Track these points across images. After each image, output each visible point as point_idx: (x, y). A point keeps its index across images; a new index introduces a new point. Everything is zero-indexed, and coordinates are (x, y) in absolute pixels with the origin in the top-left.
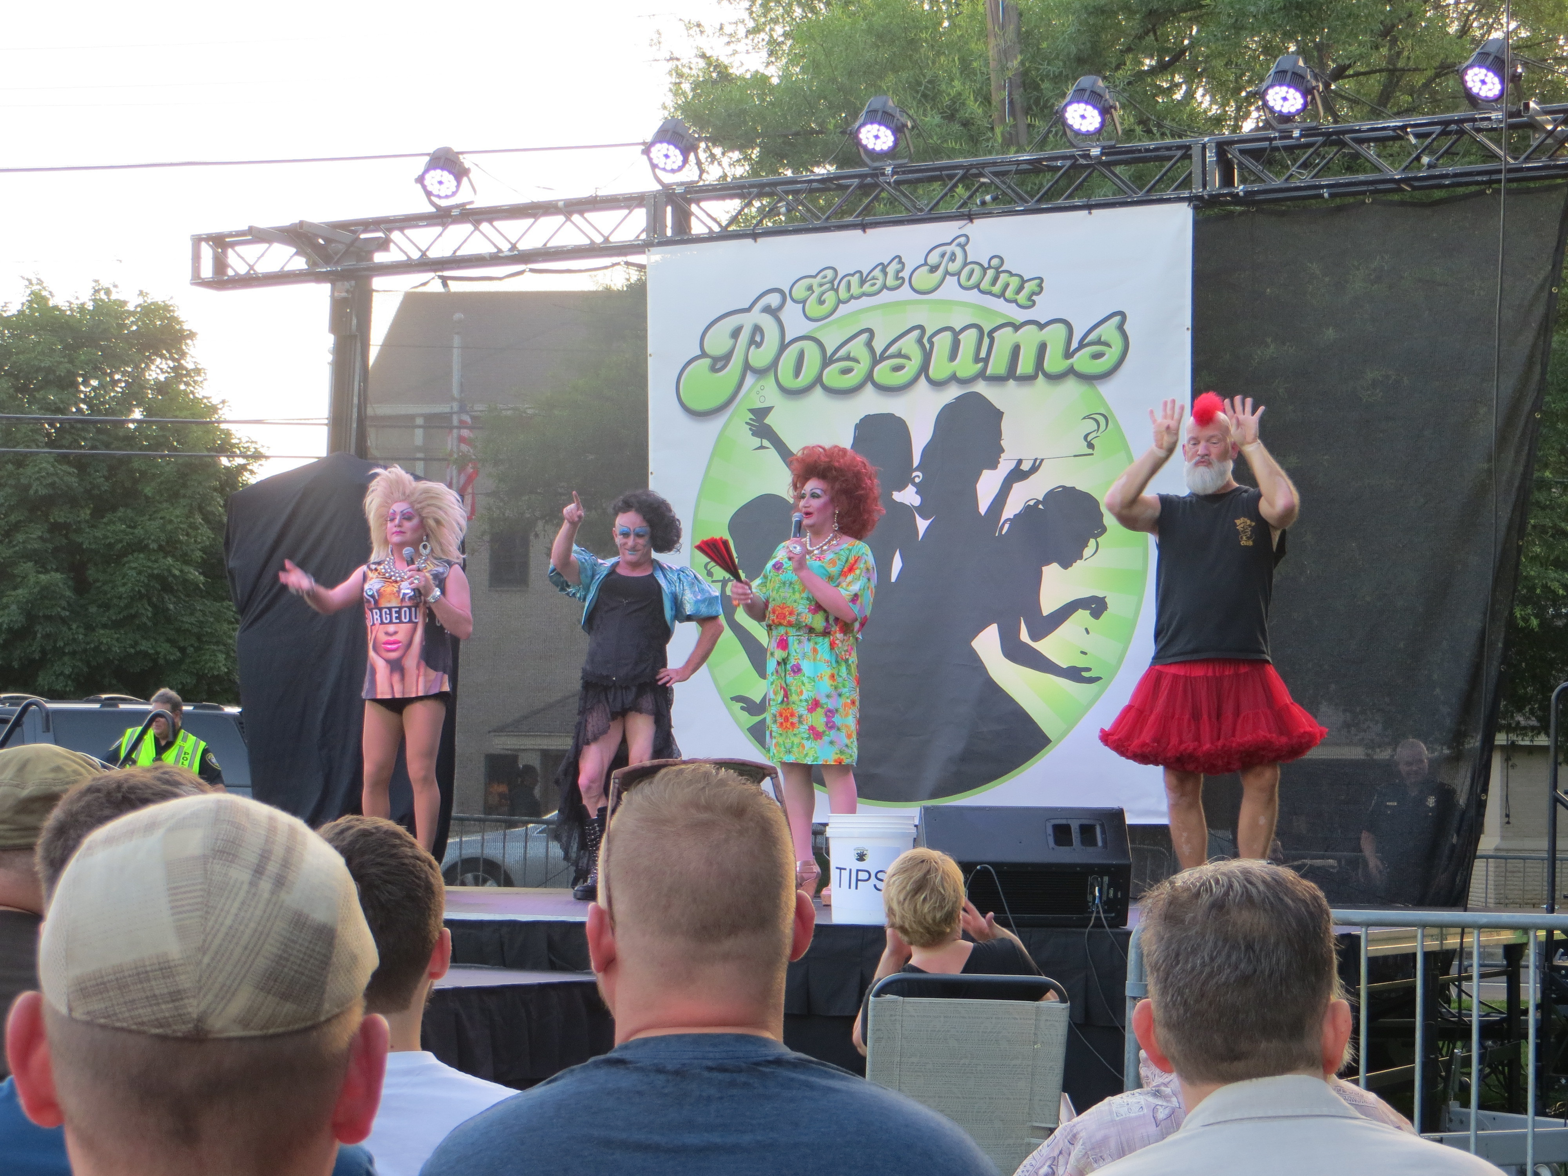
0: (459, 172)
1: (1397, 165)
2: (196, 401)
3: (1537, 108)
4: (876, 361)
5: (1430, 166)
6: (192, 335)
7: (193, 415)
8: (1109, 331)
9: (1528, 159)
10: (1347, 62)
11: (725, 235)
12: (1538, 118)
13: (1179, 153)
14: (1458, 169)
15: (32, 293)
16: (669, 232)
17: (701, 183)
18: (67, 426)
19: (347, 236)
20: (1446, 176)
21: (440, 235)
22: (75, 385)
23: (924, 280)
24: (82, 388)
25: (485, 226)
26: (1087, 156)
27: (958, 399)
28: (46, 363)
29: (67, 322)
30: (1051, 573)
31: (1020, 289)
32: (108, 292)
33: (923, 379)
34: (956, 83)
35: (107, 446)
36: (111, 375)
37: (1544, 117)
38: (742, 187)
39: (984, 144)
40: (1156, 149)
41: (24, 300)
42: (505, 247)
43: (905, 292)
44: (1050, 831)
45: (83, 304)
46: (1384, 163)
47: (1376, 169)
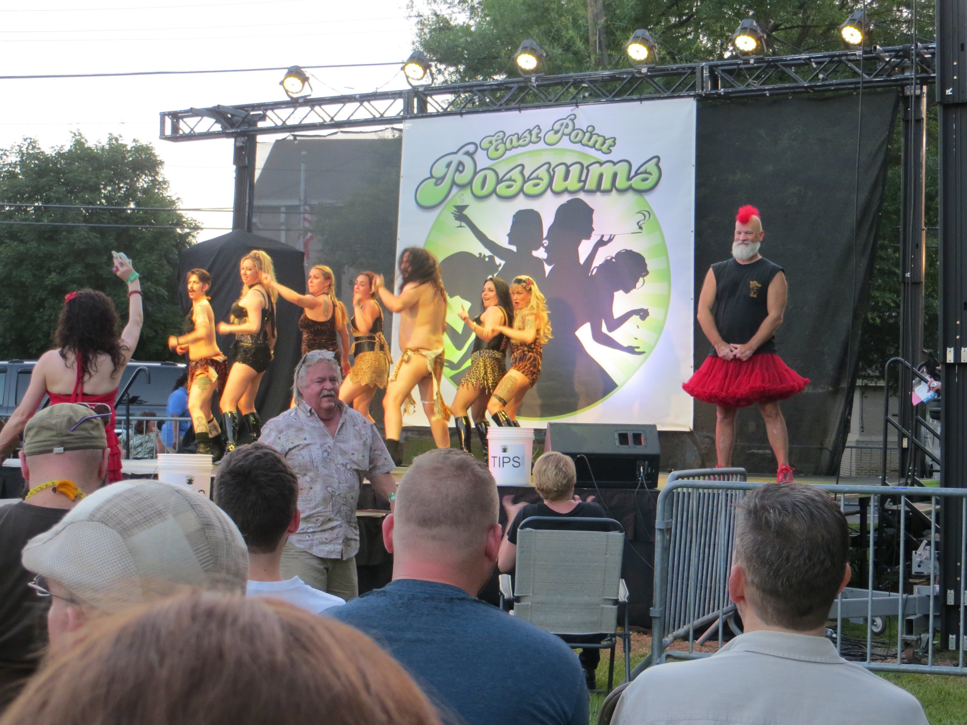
0: (304, 79)
1: (806, 77)
2: (164, 198)
3: (881, 49)
4: (525, 182)
5: (823, 80)
6: (162, 163)
7: (162, 206)
8: (651, 167)
9: (875, 76)
10: (780, 23)
11: (445, 113)
12: (881, 54)
13: (689, 71)
14: (839, 81)
15: (76, 140)
16: (415, 111)
17: (433, 85)
18: (95, 212)
19: (243, 113)
20: (832, 85)
21: (293, 113)
22: (99, 190)
23: (551, 138)
24: (103, 191)
25: (317, 108)
26: (640, 73)
27: (568, 201)
28: (84, 178)
29: (94, 156)
30: (619, 296)
31: (604, 143)
32: (117, 140)
33: (549, 190)
34: (571, 32)
35: (116, 222)
36: (118, 184)
37: (884, 54)
38: (454, 88)
39: (585, 65)
40: (677, 69)
41: (72, 144)
42: (328, 119)
43: (542, 144)
44: (616, 436)
45: (103, 146)
46: (798, 77)
47: (795, 81)
